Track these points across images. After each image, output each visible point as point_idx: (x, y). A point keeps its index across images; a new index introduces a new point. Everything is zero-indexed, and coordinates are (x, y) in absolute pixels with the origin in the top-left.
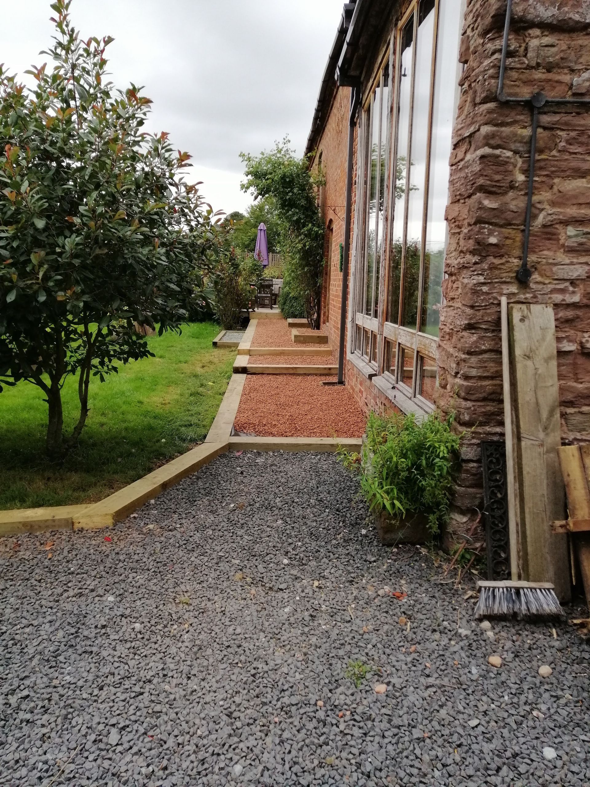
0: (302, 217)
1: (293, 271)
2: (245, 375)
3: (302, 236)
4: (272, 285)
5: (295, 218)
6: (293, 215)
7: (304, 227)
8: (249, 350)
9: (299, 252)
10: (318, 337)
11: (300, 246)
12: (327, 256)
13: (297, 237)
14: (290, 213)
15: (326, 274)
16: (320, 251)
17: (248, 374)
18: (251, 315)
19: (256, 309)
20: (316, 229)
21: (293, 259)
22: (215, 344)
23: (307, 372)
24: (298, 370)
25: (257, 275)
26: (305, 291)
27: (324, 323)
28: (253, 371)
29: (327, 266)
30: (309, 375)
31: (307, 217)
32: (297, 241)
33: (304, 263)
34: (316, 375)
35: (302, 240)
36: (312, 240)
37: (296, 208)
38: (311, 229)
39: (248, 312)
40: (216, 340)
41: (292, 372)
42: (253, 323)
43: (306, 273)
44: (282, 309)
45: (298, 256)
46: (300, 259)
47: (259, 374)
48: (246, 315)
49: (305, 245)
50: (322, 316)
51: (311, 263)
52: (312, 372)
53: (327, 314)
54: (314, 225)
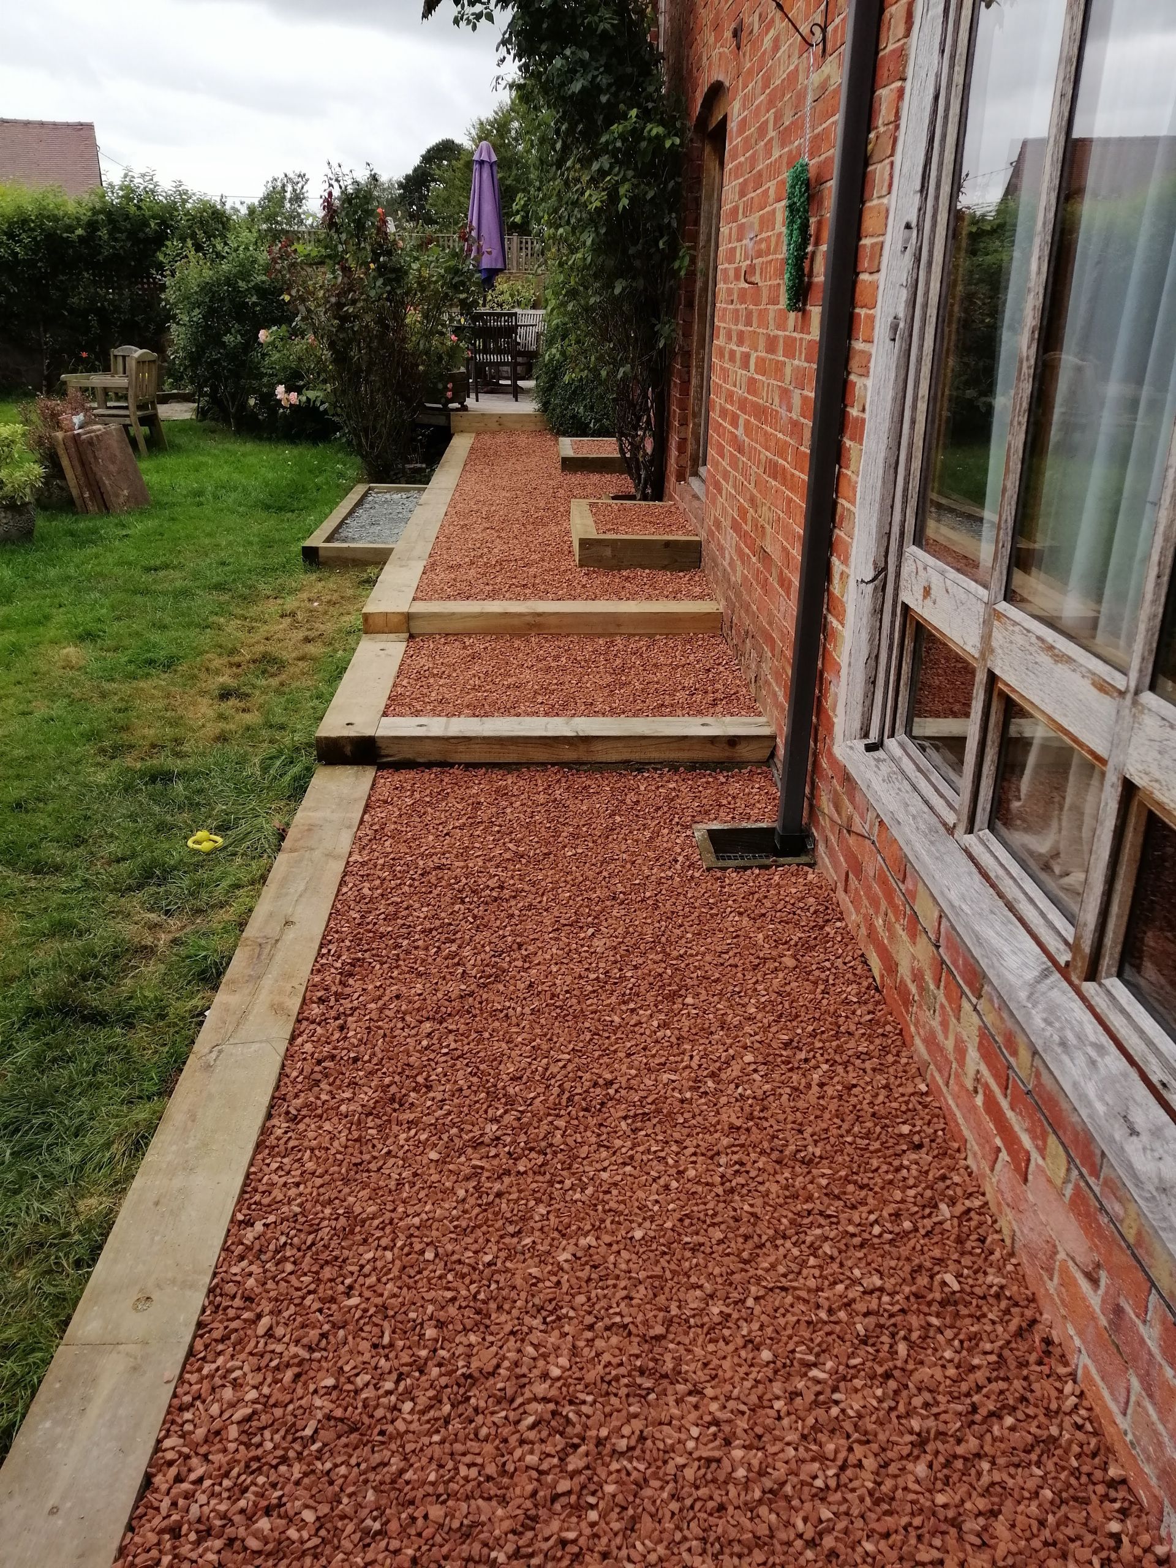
0: (604, 80)
1: (573, 294)
2: (369, 773)
3: (605, 161)
4: (513, 329)
5: (577, 87)
6: (570, 73)
7: (609, 123)
8: (409, 617)
9: (593, 220)
10: (667, 544)
11: (595, 199)
12: (694, 237)
13: (585, 162)
14: (558, 62)
15: (690, 305)
16: (671, 219)
17: (381, 767)
18: (456, 420)
19: (470, 402)
20: (657, 130)
21: (573, 250)
22: (311, 555)
23: (636, 756)
24: (598, 747)
25: (463, 302)
26: (617, 365)
27: (681, 477)
28: (407, 753)
29: (692, 274)
30: (640, 767)
31: (621, 82)
32: (585, 178)
33: (611, 263)
34: (674, 766)
35: (602, 173)
36: (640, 174)
37: (580, 46)
38: (636, 134)
39: (446, 412)
40: (316, 540)
41: (569, 755)
42: (460, 446)
43: (616, 301)
44: (545, 405)
45: (588, 239)
46: (596, 249)
47: (429, 765)
48: (441, 421)
49: (613, 197)
50: (674, 453)
51: (637, 263)
52: (655, 755)
53: (690, 448)
54: (646, 115)
